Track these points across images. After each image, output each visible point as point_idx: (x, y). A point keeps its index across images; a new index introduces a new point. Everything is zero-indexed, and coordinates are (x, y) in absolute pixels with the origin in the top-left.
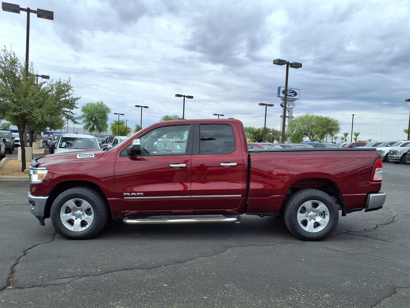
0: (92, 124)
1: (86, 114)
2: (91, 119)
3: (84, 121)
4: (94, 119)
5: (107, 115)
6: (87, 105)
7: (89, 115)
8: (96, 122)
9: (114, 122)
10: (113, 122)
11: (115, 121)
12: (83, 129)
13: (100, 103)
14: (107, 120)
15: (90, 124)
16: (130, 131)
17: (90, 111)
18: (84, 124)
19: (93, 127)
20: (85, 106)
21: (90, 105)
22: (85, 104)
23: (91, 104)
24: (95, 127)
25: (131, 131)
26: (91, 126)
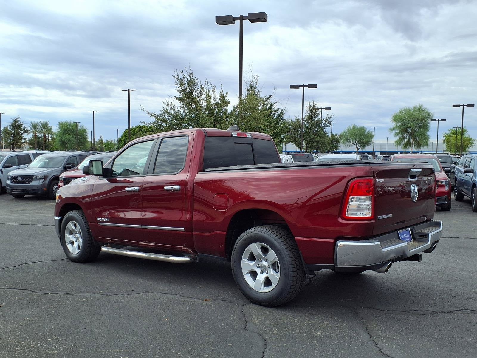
0: (408, 137)
1: (399, 125)
2: (406, 131)
3: (397, 134)
4: (410, 130)
5: (429, 123)
6: (401, 112)
7: (403, 125)
8: (412, 134)
9: (450, 132)
10: (448, 132)
11: (452, 130)
12: (395, 145)
13: (418, 107)
14: (428, 130)
15: (404, 138)
16: (471, 143)
17: (403, 120)
18: (397, 138)
19: (409, 140)
20: (398, 114)
21: (404, 112)
22: (398, 111)
23: (405, 110)
24: (411, 141)
25: (473, 143)
26: (406, 140)
